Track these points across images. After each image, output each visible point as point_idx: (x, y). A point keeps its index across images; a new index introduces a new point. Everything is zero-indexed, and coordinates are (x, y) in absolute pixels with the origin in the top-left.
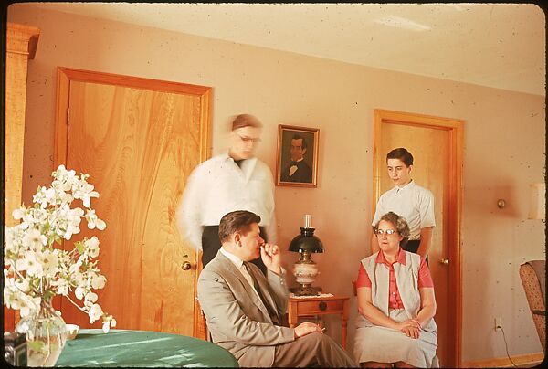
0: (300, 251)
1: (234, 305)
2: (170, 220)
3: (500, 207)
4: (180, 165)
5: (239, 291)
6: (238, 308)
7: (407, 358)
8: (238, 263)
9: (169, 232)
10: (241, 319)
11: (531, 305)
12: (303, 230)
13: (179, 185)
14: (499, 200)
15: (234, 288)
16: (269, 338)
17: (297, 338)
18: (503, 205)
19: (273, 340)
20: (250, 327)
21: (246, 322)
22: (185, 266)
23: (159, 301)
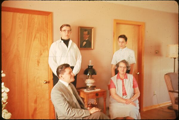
0: (88, 75)
1: (66, 103)
2: (38, 65)
3: (156, 53)
4: (41, 44)
5: (67, 97)
6: (68, 104)
7: (130, 115)
8: (67, 85)
9: (38, 70)
10: (69, 109)
11: (168, 89)
12: (89, 66)
13: (41, 51)
14: (156, 51)
15: (66, 96)
16: (80, 115)
17: (91, 114)
18: (157, 52)
19: (82, 115)
20: (73, 111)
21: (71, 109)
22: (45, 82)
23: (35, 96)
